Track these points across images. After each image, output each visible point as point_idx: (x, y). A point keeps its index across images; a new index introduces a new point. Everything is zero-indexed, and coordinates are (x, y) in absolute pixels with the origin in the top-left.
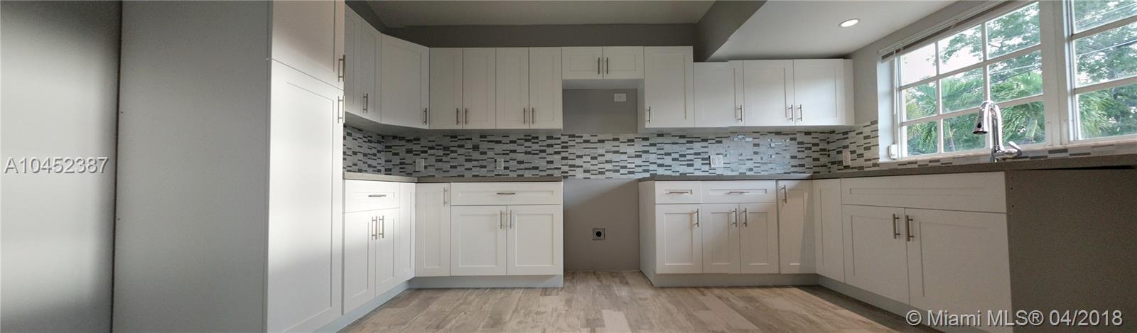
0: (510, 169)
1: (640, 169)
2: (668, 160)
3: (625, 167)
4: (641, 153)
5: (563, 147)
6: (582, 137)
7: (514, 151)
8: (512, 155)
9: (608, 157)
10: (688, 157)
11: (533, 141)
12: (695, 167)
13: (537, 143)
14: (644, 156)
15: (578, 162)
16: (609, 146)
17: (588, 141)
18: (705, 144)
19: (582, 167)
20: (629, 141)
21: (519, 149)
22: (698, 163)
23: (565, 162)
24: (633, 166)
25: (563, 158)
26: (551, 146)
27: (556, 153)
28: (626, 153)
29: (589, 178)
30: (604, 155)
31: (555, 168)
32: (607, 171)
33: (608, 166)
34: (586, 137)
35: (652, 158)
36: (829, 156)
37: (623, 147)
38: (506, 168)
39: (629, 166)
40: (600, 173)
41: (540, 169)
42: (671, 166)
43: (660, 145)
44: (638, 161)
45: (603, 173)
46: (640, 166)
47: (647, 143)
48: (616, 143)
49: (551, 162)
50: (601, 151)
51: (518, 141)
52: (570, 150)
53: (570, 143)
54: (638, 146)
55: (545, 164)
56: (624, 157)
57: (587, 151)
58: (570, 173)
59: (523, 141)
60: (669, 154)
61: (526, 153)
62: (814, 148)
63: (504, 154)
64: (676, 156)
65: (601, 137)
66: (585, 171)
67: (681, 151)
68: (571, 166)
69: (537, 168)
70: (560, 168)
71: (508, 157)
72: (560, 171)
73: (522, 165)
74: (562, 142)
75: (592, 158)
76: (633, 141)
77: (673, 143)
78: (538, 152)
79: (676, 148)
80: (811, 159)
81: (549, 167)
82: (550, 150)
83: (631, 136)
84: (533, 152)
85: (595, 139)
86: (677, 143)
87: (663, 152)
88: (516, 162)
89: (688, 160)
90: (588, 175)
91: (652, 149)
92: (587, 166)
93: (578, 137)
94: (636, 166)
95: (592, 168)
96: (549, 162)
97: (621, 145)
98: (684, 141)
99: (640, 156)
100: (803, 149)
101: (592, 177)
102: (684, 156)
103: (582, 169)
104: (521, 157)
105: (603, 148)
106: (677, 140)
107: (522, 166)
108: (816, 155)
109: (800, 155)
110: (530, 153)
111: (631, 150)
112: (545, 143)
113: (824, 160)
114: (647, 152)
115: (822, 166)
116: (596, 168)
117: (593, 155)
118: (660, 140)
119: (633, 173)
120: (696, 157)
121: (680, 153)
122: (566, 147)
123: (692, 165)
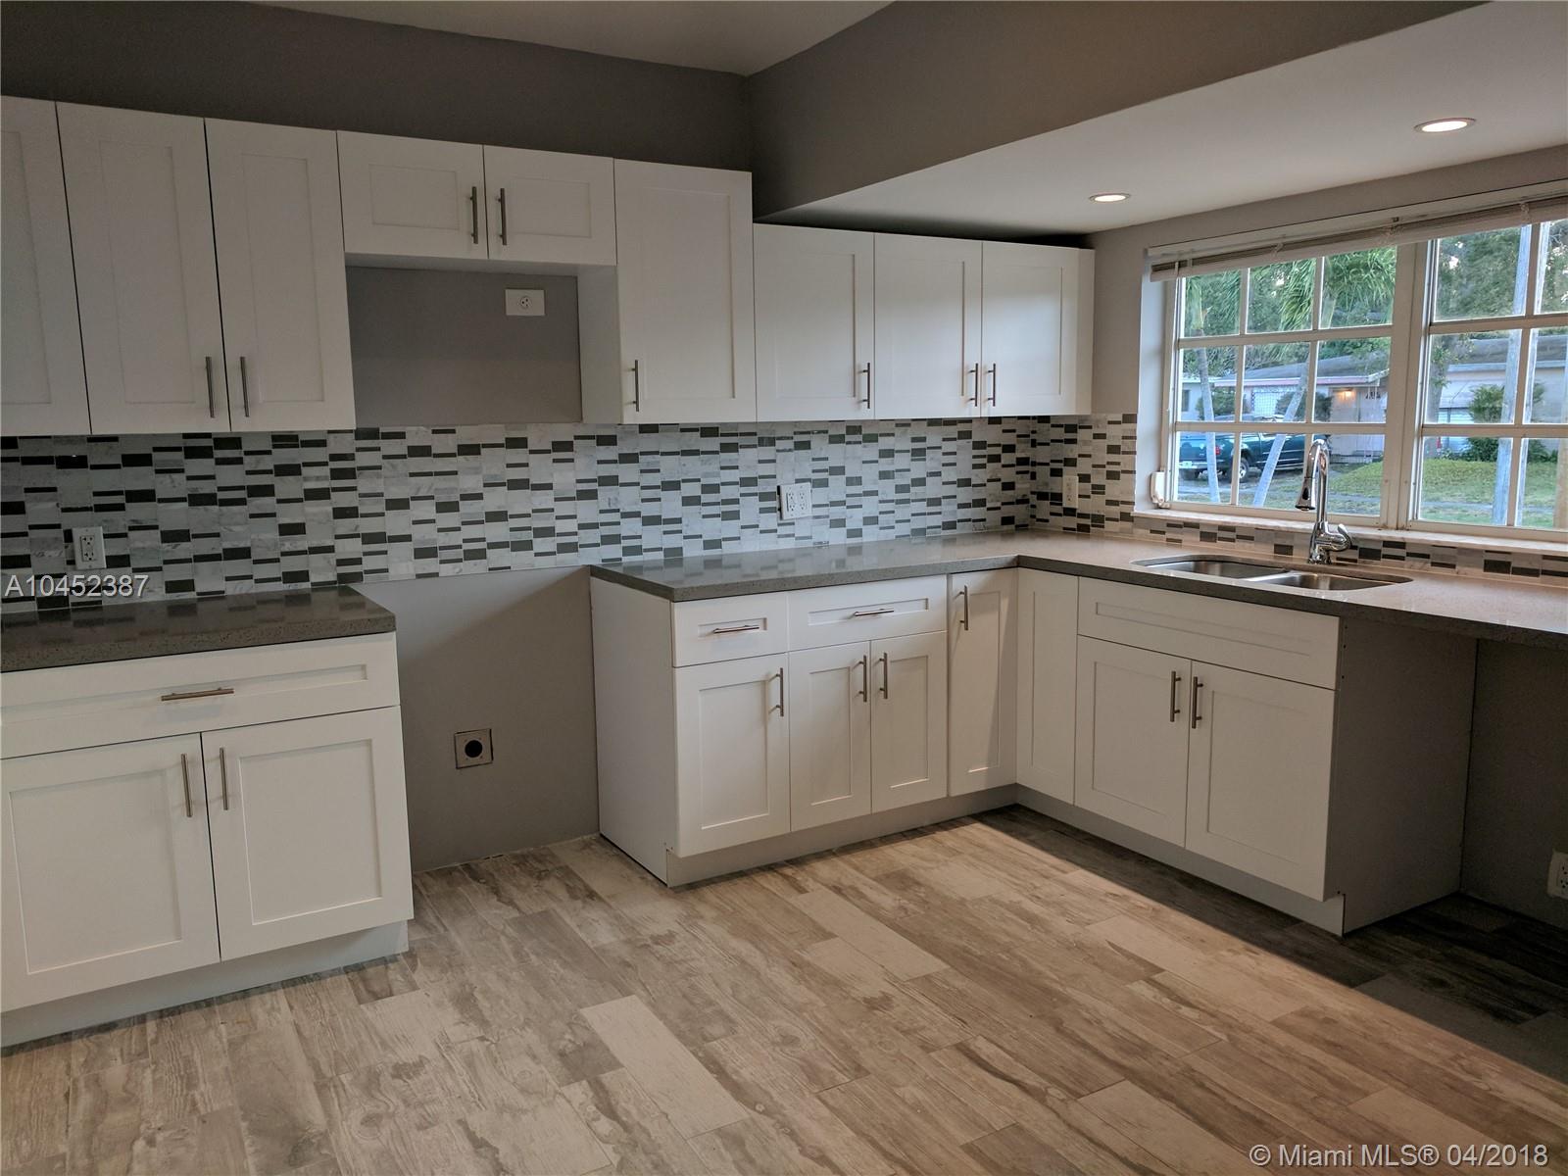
0: (134, 564)
1: (593, 536)
2: (670, 505)
3: (548, 532)
4: (594, 486)
5: (336, 474)
6: (401, 436)
7: (147, 496)
8: (138, 511)
9: (495, 500)
10: (727, 492)
11: (218, 454)
12: (744, 520)
13: (239, 461)
14: (605, 493)
15: (395, 523)
16: (494, 463)
17: (423, 451)
18: (767, 452)
19: (407, 538)
20: (558, 446)
21: (164, 486)
22: (750, 508)
23: (346, 525)
24: (571, 526)
25: (340, 513)
26: (292, 470)
27: (313, 495)
28: (549, 487)
29: (436, 575)
30: (479, 497)
31: (314, 550)
32: (492, 546)
33: (497, 532)
34: (418, 436)
35: (628, 499)
36: (1033, 476)
37: (540, 469)
38: (117, 562)
39: (561, 526)
40: (471, 555)
41: (255, 556)
42: (679, 521)
43: (649, 458)
44: (587, 511)
45: (480, 554)
46: (595, 526)
47: (611, 452)
48: (518, 455)
49: (298, 529)
50: (470, 483)
51: (156, 456)
52: (364, 484)
53: (363, 459)
54: (586, 464)
55: (276, 535)
56: (544, 499)
57: (424, 485)
58: (369, 563)
59: (180, 455)
60: (672, 486)
61: (196, 500)
62: (1007, 458)
63: (100, 508)
64: (692, 489)
65: (466, 435)
66: (421, 553)
67: (706, 475)
68: (368, 538)
69: (243, 553)
70: (330, 549)
71: (120, 521)
72: (332, 558)
73: (184, 545)
74: (334, 457)
75: (443, 507)
76: (566, 446)
77: (685, 453)
78: (242, 494)
79: (693, 466)
80: (999, 484)
81: (288, 547)
82: (287, 486)
83: (564, 432)
84: (221, 495)
85: (448, 443)
86: (696, 453)
87: (654, 479)
88: (157, 534)
89: (726, 502)
90: (429, 565)
91: (627, 472)
92: (425, 535)
93: (388, 436)
94: (582, 527)
95: (443, 539)
96: (288, 530)
97: (533, 459)
98: (713, 443)
99: (592, 495)
100: (984, 461)
101: (446, 570)
102: (713, 489)
103: (407, 548)
104: (177, 516)
105: (477, 471)
106: (695, 441)
107: (185, 549)
108: (1008, 475)
109: (979, 476)
110: (209, 500)
111: (565, 478)
112: (268, 463)
113: (1024, 486)
114: (611, 481)
115: (1019, 502)
116: (455, 538)
117: (443, 498)
118: (648, 442)
119: (572, 548)
120: (745, 490)
121: (704, 481)
122: (350, 474)
123: (735, 515)
